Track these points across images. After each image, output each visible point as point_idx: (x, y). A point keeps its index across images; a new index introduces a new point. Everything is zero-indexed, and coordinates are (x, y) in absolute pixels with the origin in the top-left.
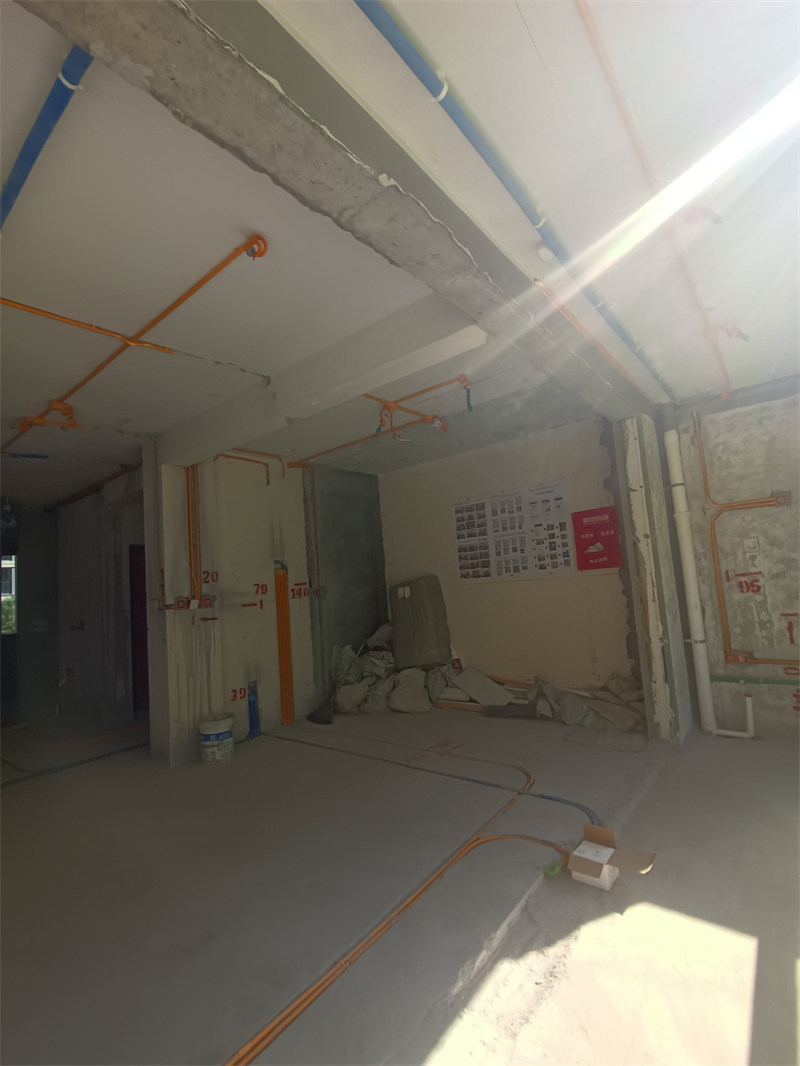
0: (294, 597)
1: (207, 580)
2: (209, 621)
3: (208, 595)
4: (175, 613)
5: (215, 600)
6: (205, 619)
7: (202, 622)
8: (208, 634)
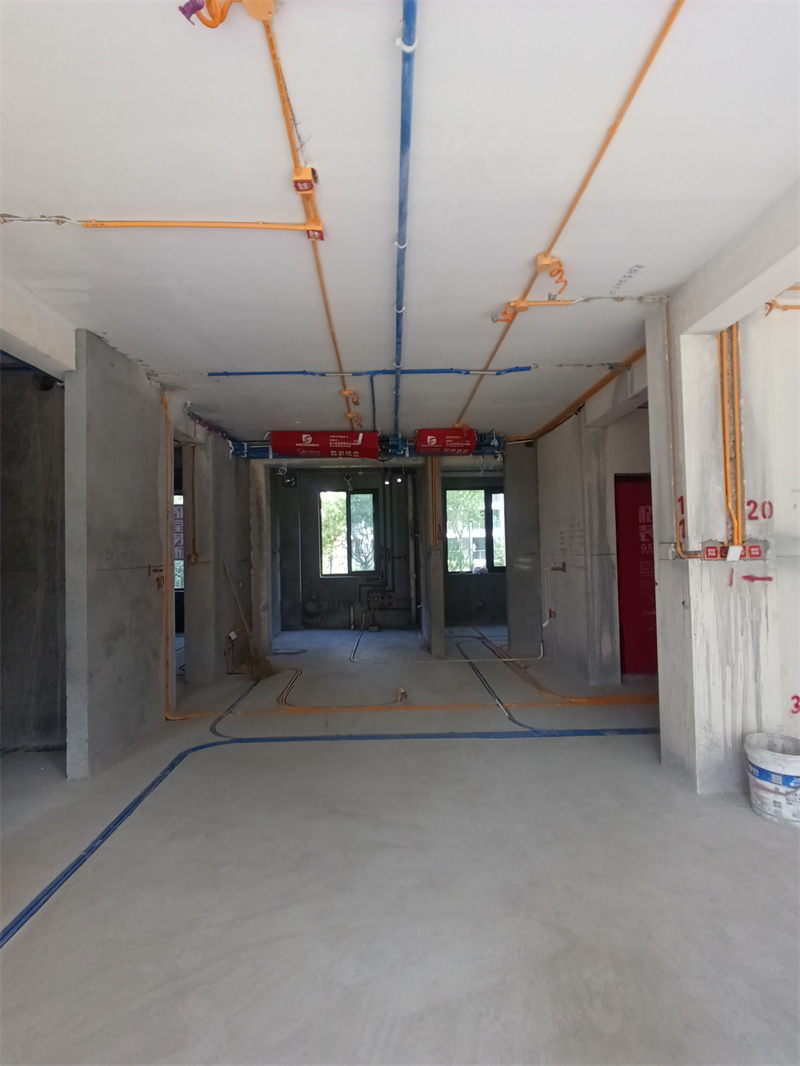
1: (754, 515)
2: (757, 582)
3: (756, 540)
4: (702, 565)
5: (767, 548)
6: (751, 578)
7: (745, 583)
8: (755, 603)
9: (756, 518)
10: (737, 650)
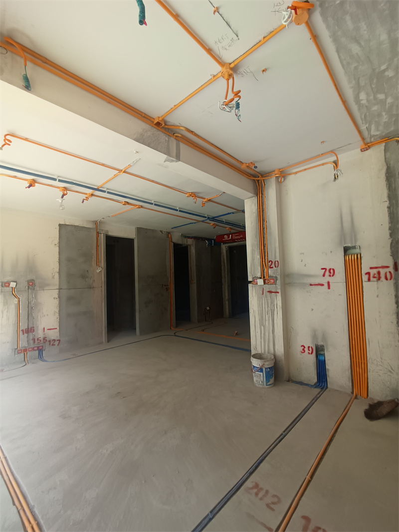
0: (369, 280)
1: (271, 266)
2: (273, 294)
3: (272, 277)
4: (252, 286)
5: (277, 280)
6: (270, 292)
7: (268, 294)
8: (272, 302)
9: (272, 267)
10: (266, 320)
